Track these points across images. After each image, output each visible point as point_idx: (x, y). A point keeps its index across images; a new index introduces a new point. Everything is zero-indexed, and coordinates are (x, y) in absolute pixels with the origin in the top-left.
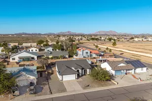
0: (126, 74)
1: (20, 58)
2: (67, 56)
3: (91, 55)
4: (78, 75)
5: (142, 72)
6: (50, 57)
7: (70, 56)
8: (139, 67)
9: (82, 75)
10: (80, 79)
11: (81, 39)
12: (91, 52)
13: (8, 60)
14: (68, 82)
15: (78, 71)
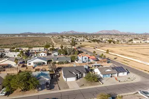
0: (111, 77)
1: (34, 63)
2: (70, 61)
3: (89, 61)
4: (77, 78)
5: (123, 75)
6: (57, 62)
7: (72, 61)
8: (121, 72)
9: (80, 78)
10: (79, 80)
11: (83, 41)
12: (89, 58)
13: (25, 64)
14: (70, 82)
15: (77, 75)
